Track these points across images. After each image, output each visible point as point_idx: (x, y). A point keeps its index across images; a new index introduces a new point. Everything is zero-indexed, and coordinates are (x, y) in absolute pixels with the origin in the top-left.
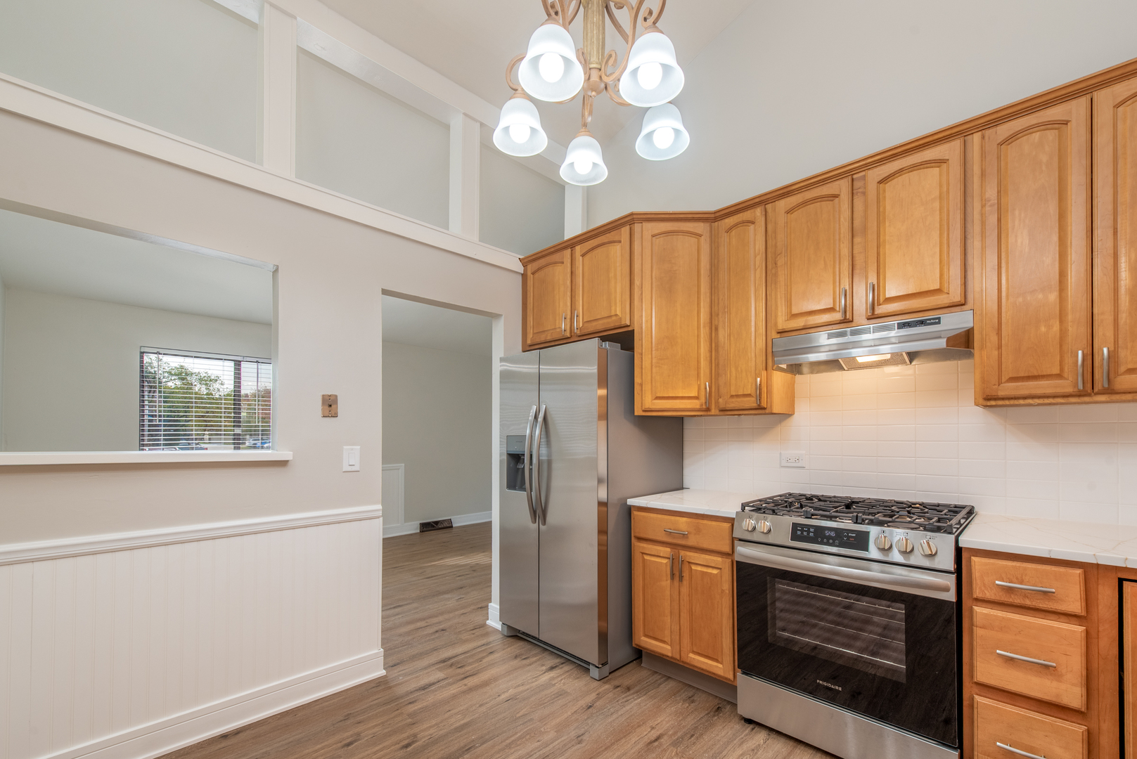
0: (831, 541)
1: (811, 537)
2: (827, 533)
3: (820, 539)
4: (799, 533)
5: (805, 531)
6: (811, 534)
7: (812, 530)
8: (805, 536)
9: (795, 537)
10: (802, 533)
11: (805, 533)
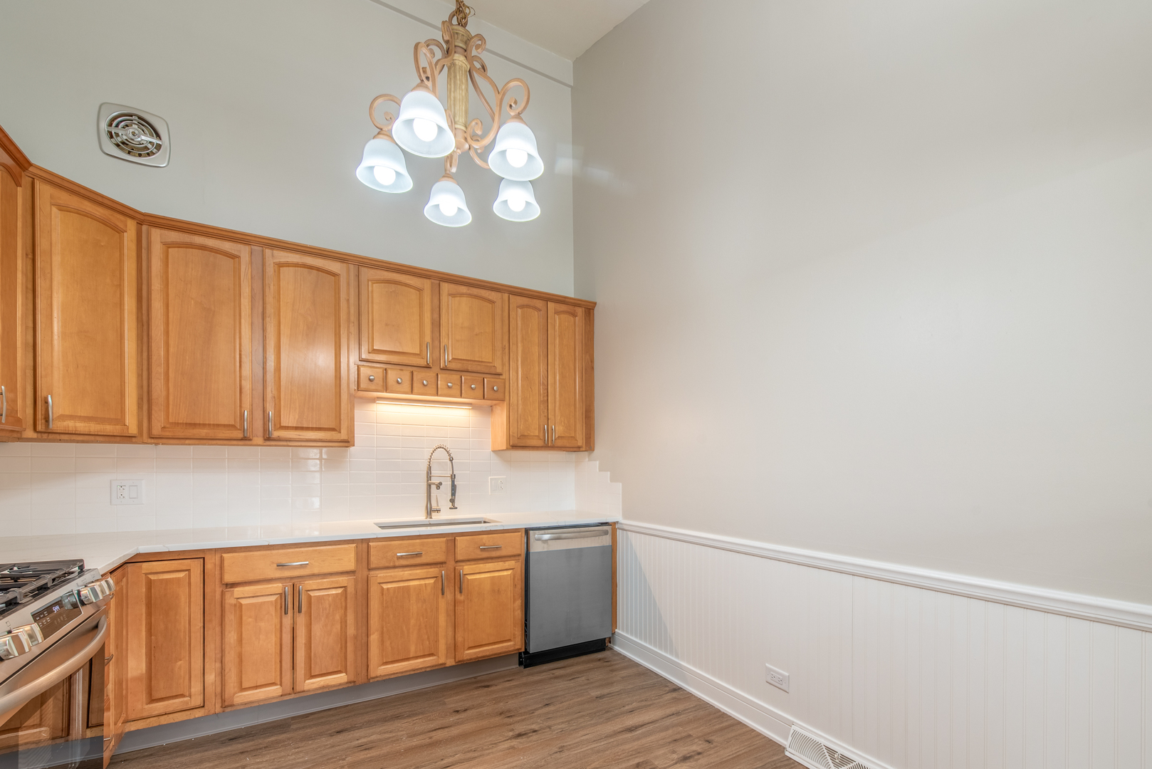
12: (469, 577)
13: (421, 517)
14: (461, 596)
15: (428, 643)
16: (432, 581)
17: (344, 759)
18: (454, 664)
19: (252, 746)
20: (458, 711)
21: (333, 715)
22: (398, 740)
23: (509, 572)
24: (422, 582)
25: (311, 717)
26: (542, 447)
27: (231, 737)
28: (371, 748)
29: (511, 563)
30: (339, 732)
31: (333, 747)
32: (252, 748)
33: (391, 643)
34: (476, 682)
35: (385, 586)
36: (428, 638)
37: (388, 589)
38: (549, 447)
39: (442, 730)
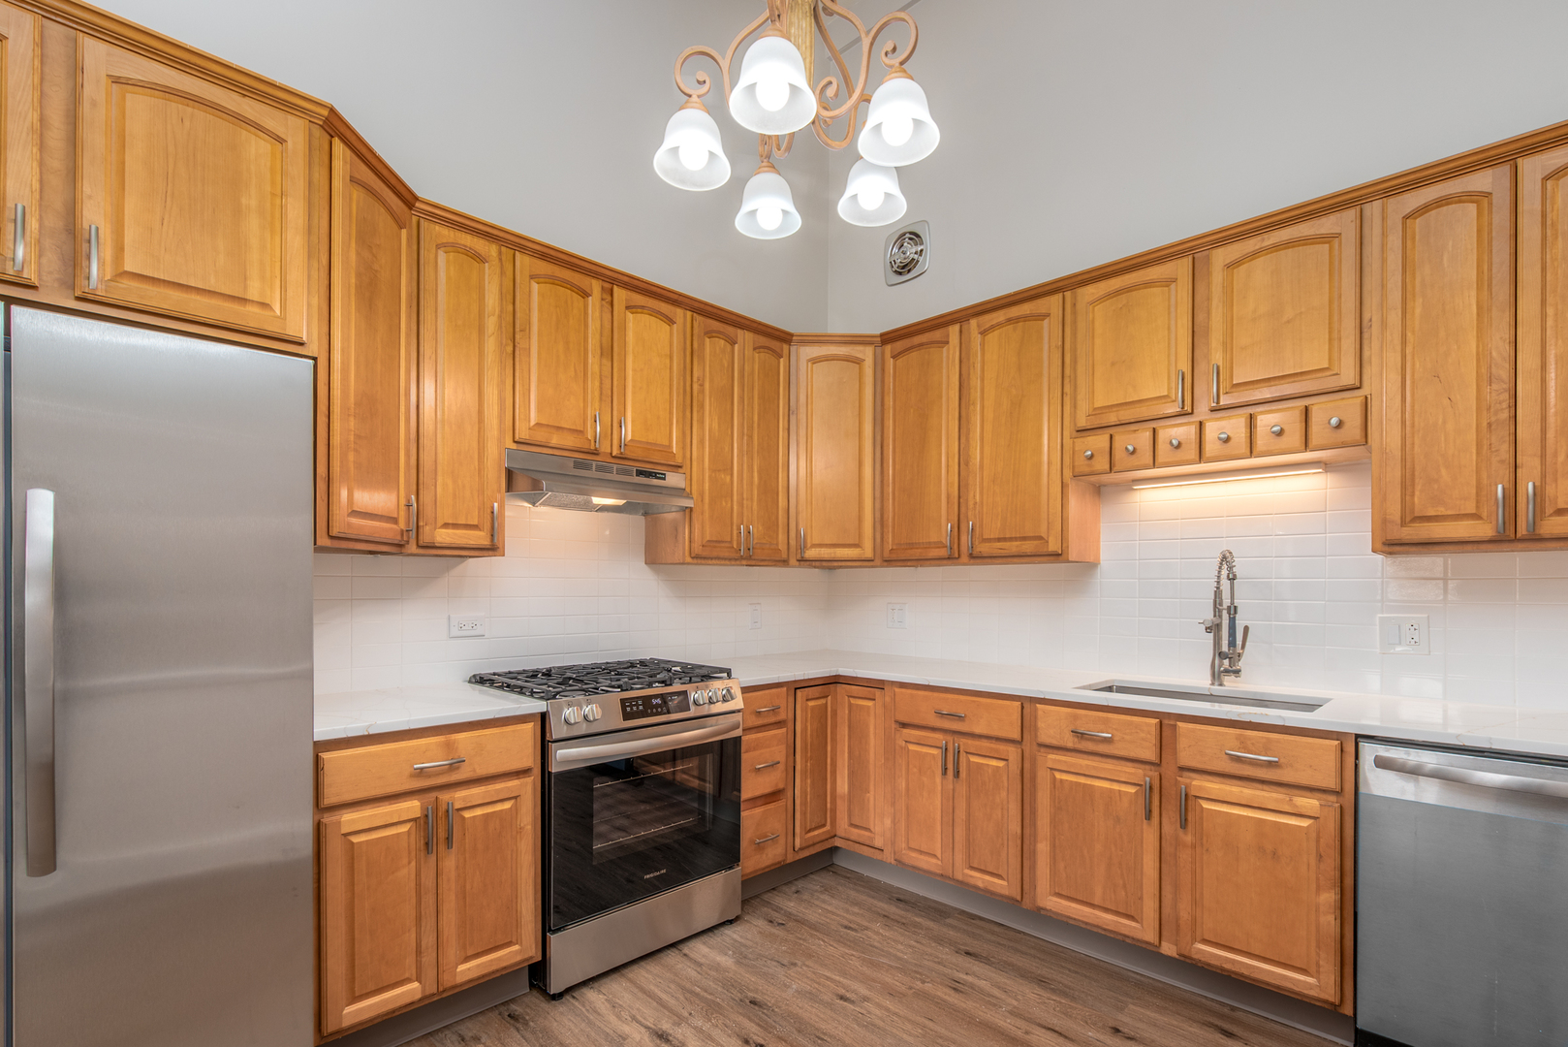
0: (659, 710)
1: (641, 711)
2: (654, 701)
3: (649, 711)
4: (628, 709)
5: (634, 705)
6: (641, 708)
7: (640, 702)
8: (636, 712)
9: (627, 716)
10: (632, 709)
11: (635, 708)
12: (1206, 805)
13: (1202, 681)
14: (1186, 834)
15: (1123, 893)
16: (1132, 790)
17: (923, 982)
18: (1175, 955)
19: (899, 915)
20: (1117, 1031)
21: (993, 933)
22: (995, 1005)
23: (1305, 823)
24: (1116, 787)
25: (977, 922)
26: (1491, 541)
27: (902, 897)
28: (961, 992)
29: (1309, 803)
30: (968, 953)
31: (939, 963)
32: (897, 917)
33: (1065, 867)
34: (1222, 1016)
35: (1058, 776)
36: (1125, 886)
37: (1061, 780)
38: (1516, 540)
39: (1055, 1035)
